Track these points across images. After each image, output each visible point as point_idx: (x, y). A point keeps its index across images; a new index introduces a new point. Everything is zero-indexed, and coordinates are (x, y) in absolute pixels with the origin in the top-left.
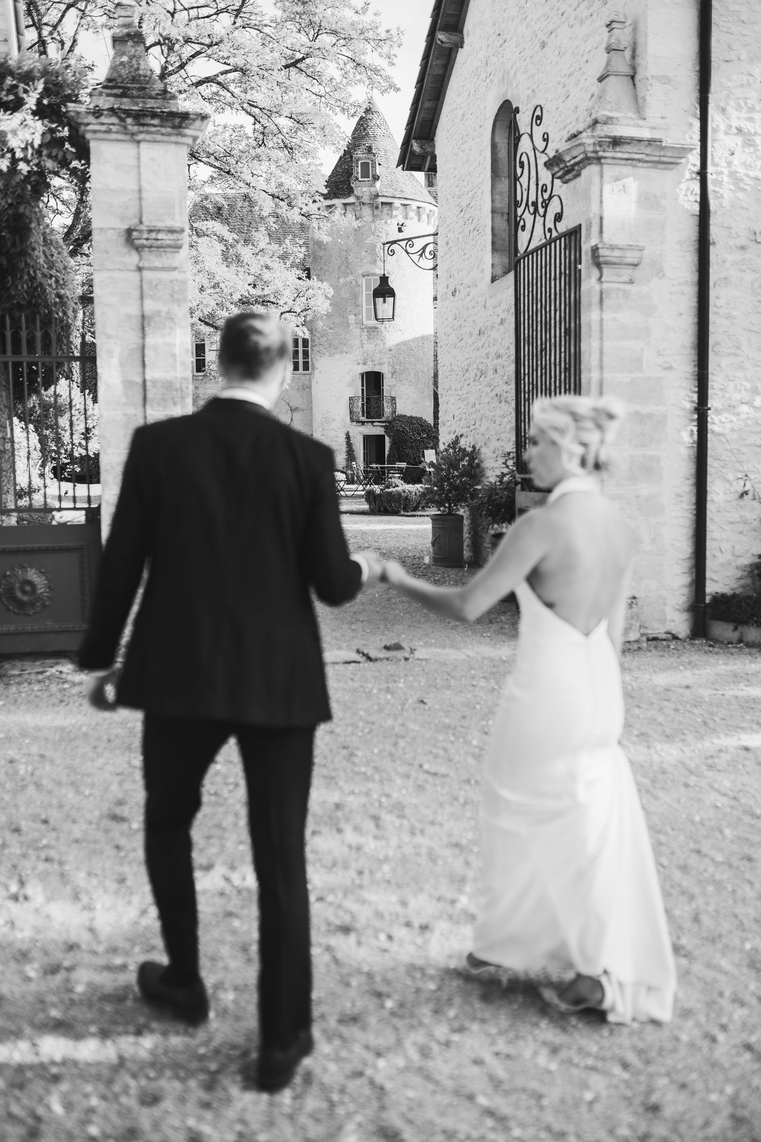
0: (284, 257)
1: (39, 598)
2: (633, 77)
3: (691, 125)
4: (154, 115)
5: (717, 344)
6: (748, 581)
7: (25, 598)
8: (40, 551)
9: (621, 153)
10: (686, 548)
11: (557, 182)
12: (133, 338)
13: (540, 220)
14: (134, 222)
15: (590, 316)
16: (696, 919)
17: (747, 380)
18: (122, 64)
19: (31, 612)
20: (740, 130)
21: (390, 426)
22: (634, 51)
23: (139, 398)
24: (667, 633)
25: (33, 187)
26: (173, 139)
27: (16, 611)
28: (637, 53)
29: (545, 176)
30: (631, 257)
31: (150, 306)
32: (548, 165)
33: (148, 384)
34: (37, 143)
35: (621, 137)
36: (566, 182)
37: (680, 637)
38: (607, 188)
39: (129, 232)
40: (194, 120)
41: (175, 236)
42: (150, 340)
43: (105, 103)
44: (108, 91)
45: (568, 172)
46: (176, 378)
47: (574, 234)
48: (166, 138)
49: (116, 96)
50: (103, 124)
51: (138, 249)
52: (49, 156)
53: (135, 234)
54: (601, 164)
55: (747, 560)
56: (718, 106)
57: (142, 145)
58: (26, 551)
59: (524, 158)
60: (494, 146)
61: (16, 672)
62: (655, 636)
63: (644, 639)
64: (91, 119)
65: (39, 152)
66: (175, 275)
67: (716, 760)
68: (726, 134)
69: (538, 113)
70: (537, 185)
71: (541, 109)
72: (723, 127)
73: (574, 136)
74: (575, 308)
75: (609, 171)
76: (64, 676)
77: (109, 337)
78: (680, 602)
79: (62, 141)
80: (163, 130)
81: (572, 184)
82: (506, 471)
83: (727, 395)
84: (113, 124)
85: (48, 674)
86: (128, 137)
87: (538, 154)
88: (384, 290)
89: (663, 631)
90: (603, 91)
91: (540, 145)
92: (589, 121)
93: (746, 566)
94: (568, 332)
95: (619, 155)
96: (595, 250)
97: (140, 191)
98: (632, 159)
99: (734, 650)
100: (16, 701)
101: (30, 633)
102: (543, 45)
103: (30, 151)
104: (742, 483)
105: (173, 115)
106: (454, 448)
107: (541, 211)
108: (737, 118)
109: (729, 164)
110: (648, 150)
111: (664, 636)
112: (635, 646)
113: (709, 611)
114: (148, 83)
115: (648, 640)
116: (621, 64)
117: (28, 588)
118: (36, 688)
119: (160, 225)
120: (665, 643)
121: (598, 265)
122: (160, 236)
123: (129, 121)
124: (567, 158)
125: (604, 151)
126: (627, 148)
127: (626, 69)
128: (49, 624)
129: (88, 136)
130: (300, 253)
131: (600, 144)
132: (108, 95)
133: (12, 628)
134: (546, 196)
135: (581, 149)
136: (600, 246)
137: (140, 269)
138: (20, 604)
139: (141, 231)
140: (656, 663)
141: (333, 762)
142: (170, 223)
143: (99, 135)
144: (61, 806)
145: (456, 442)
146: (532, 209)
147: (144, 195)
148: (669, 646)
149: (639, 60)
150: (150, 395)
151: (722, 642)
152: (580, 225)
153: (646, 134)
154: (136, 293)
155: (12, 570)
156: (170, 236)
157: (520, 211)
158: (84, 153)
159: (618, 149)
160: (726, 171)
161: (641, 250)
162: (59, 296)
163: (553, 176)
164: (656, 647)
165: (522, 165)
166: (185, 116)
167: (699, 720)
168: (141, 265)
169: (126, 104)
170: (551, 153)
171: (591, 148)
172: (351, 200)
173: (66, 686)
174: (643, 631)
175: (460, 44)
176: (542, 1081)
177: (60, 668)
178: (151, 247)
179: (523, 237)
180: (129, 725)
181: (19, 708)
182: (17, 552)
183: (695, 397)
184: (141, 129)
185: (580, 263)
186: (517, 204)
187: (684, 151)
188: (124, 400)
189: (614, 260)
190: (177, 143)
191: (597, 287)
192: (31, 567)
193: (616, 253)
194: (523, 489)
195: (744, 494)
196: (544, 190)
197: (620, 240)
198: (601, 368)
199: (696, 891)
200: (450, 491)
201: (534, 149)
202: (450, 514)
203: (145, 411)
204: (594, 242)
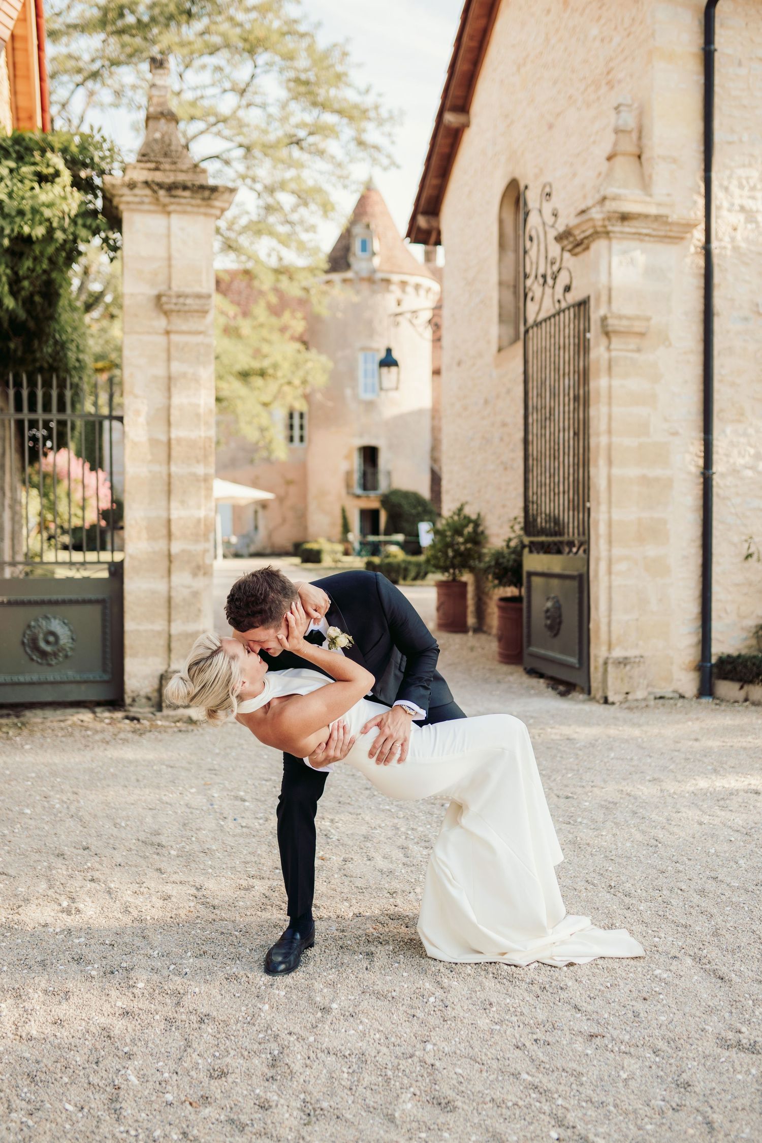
0: (283, 330)
1: (62, 649)
2: (639, 157)
3: (695, 203)
4: (185, 188)
5: (722, 410)
6: (754, 642)
7: (48, 649)
8: (64, 602)
9: (627, 228)
10: (693, 608)
11: (567, 255)
12: (159, 398)
13: (548, 291)
14: (163, 288)
15: (599, 384)
16: (716, 934)
17: (750, 445)
18: (155, 140)
19: (54, 662)
20: (742, 209)
21: (386, 501)
22: (640, 132)
23: (163, 456)
24: (674, 692)
25: (67, 254)
26: (202, 210)
27: (39, 660)
28: (644, 134)
29: (555, 249)
30: (638, 326)
31: (176, 367)
32: (559, 238)
33: (173, 442)
34: (73, 213)
35: (628, 213)
36: (576, 255)
37: (687, 695)
38: (615, 260)
39: (159, 297)
40: (223, 193)
41: (202, 301)
42: (176, 400)
43: (139, 175)
44: (142, 165)
45: (578, 245)
46: (200, 437)
47: (583, 305)
48: (195, 209)
49: (150, 169)
50: (136, 196)
51: (166, 313)
52: (84, 226)
53: (164, 299)
54: (609, 238)
55: (752, 622)
56: (721, 186)
57: (174, 217)
58: (50, 603)
59: (534, 234)
60: (501, 222)
61: (39, 720)
62: (662, 695)
63: (652, 697)
64: (125, 191)
65: (74, 222)
66: (199, 339)
67: (728, 802)
68: (729, 210)
69: (547, 190)
70: (546, 257)
71: (551, 186)
72: (726, 204)
73: (583, 212)
74: (584, 376)
75: (616, 245)
76: (85, 724)
77: (136, 397)
78: (687, 662)
79: (95, 213)
80: (193, 202)
81: (581, 257)
82: (512, 535)
83: (731, 461)
84: (146, 196)
85: (69, 722)
86: (160, 208)
87: (547, 229)
88: (388, 362)
89: (671, 689)
90: (611, 171)
91: (549, 220)
92: (598, 197)
93: (751, 627)
94: (576, 398)
95: (627, 230)
96: (604, 319)
97: (169, 259)
98: (640, 234)
99: (740, 708)
100: (42, 745)
101: (52, 683)
102: (551, 126)
103: (67, 220)
104: (746, 545)
105: (202, 188)
106: (459, 515)
107: (550, 281)
108: (740, 197)
109: (733, 239)
110: (655, 225)
111: (671, 695)
112: (643, 704)
113: (715, 670)
114: (178, 158)
115: (655, 698)
116: (628, 145)
117: (51, 639)
118: (60, 734)
119: (188, 290)
120: (672, 701)
121: (607, 334)
122: (188, 301)
123: (162, 193)
124: (576, 232)
125: (613, 225)
126: (635, 223)
127: (633, 149)
128: (71, 674)
129: (122, 207)
130: (298, 326)
131: (609, 219)
132: (142, 169)
133: (35, 678)
134: (555, 268)
135: (590, 224)
136: (609, 315)
137: (168, 333)
138: (44, 654)
139: (169, 297)
140: (664, 719)
141: (357, 800)
142: (197, 289)
143: (132, 206)
144: (99, 836)
145: (460, 510)
146: (541, 280)
147: (174, 262)
148: (676, 705)
149: (645, 141)
150: (174, 453)
151: (728, 701)
152: (589, 297)
153: (653, 210)
154: (164, 355)
155: (36, 620)
156: (198, 301)
157: (529, 282)
158: (115, 223)
159: (626, 223)
160: (729, 246)
161: (648, 319)
162: (78, 360)
163: (563, 249)
164: (663, 705)
165: (531, 239)
166: (214, 189)
167: (709, 767)
168: (169, 328)
169: (159, 177)
170: (561, 228)
171: (599, 223)
172: (349, 275)
173: (89, 733)
174: (650, 689)
175: (466, 125)
176: (579, 1063)
177: (81, 717)
178: (179, 311)
179: (532, 308)
180: (155, 768)
181: (46, 751)
182: (42, 603)
183: (701, 462)
184: (173, 200)
185: (589, 331)
186: (526, 276)
187: (689, 226)
188: (149, 457)
189: (622, 329)
190: (205, 214)
191: (606, 355)
192: (55, 618)
193: (625, 322)
194: (531, 551)
195: (749, 556)
196: (553, 263)
197: (628, 309)
198: (609, 432)
199: (715, 911)
200: (454, 557)
201: (544, 224)
202: (454, 580)
203: (169, 469)
204: (602, 311)
